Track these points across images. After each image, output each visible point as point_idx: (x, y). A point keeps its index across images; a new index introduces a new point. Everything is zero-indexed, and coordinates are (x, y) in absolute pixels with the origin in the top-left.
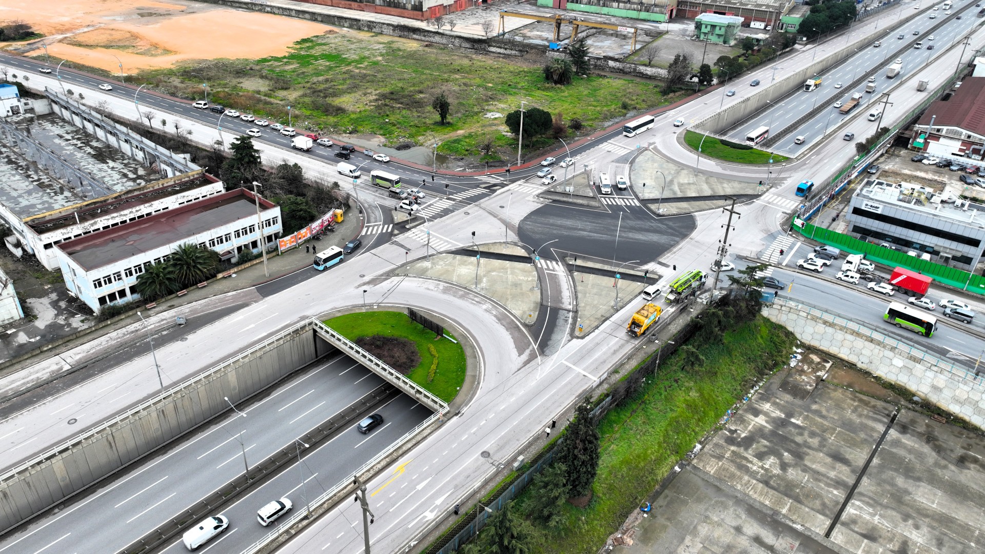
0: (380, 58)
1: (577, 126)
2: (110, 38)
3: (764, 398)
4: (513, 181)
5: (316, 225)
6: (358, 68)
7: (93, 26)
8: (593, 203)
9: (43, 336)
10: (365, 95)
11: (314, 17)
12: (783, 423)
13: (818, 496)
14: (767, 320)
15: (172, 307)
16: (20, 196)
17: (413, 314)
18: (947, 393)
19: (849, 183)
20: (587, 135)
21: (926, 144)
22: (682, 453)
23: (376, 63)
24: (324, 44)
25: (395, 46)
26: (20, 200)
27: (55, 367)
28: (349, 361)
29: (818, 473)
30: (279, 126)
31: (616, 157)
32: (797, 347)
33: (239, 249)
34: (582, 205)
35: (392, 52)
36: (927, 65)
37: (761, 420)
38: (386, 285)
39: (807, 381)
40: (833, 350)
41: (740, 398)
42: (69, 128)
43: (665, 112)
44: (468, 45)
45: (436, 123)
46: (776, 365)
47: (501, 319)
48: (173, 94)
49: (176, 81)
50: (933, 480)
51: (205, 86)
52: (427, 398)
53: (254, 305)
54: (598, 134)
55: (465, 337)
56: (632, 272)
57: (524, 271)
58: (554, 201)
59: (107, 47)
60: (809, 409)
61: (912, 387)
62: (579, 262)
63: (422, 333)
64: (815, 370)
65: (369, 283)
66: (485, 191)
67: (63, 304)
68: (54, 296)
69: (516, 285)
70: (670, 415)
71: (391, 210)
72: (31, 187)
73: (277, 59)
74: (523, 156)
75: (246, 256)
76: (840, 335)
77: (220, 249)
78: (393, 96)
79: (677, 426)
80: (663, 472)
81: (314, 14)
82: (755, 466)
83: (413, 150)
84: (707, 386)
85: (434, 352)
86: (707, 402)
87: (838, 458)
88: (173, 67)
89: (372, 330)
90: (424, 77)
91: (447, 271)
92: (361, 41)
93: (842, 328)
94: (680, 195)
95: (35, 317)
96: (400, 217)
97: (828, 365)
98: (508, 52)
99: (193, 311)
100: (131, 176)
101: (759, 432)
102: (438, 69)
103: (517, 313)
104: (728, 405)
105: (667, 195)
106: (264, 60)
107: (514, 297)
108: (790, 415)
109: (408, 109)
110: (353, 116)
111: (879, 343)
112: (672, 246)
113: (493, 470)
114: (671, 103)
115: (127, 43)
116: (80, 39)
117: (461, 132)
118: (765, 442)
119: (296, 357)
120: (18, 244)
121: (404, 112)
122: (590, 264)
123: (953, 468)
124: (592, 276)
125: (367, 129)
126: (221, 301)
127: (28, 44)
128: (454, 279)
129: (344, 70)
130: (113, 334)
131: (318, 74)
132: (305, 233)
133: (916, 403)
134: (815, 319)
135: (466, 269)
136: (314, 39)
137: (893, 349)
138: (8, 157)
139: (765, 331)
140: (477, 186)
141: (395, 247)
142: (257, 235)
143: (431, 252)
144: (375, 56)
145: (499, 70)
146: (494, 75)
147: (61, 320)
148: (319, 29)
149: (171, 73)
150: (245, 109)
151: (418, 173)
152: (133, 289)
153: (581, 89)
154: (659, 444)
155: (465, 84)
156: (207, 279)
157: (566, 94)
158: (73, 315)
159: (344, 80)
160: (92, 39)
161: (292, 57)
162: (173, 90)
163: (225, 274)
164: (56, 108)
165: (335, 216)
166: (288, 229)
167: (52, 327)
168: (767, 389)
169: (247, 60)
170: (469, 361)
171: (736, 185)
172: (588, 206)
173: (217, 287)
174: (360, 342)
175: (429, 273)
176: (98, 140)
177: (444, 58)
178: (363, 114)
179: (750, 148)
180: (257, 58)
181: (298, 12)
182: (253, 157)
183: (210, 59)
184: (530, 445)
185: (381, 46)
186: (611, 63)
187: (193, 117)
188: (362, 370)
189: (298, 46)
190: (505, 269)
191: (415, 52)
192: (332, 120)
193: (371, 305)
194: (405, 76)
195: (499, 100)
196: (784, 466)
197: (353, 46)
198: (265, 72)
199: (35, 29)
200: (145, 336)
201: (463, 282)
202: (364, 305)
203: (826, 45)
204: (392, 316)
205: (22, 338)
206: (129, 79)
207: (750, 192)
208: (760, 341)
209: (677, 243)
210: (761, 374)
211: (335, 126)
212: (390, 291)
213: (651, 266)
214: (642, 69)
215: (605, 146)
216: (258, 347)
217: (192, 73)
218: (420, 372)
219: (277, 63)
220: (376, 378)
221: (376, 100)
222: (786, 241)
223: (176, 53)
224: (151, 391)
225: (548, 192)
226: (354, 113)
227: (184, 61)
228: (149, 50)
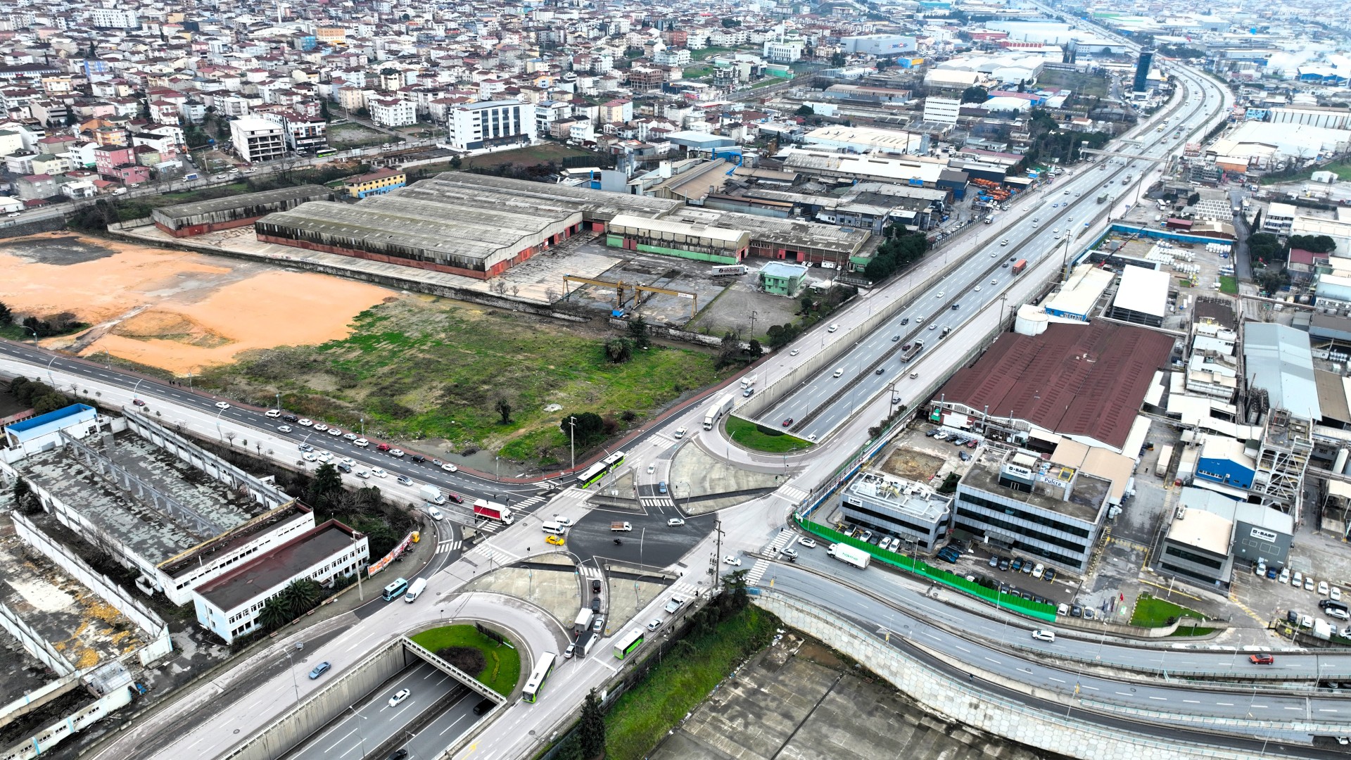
0: (443, 335)
1: (629, 417)
2: (162, 324)
3: (745, 673)
4: (566, 486)
5: (397, 550)
6: (423, 351)
7: (139, 307)
8: (634, 506)
9: (193, 666)
10: (431, 389)
11: (371, 279)
12: (754, 692)
13: (765, 744)
14: (759, 609)
15: (290, 634)
16: (129, 532)
17: (480, 627)
18: (874, 661)
19: (861, 466)
20: (638, 427)
21: (941, 416)
22: (676, 721)
23: (439, 343)
24: (385, 318)
25: (458, 315)
26: (131, 535)
27: (212, 691)
28: (430, 667)
29: (769, 728)
30: (352, 436)
31: (660, 452)
32: (781, 628)
33: (335, 576)
34: (623, 509)
35: (456, 325)
36: (981, 312)
37: (739, 692)
38: (458, 600)
39: (781, 657)
40: (806, 630)
41: (727, 675)
42: (148, 447)
43: (714, 392)
44: (532, 311)
45: (499, 422)
46: (760, 646)
47: (549, 624)
48: (243, 400)
49: (242, 382)
50: (848, 727)
51: (272, 389)
52: (492, 694)
53: (355, 627)
54: (649, 425)
55: (520, 643)
56: (656, 575)
57: (569, 579)
58: (601, 506)
59: (161, 337)
60: (776, 680)
61: (856, 657)
62: (614, 568)
63: (487, 642)
64: (789, 648)
65: (444, 600)
66: (541, 499)
67: (199, 636)
68: (190, 630)
69: (562, 593)
70: (669, 693)
71: (460, 526)
72: (136, 521)
73: (339, 344)
74: (577, 457)
75: (342, 583)
76: (808, 619)
77: (320, 578)
78: (457, 390)
79: (672, 701)
80: (660, 735)
81: (371, 275)
82: (726, 727)
83: (480, 454)
84: (700, 668)
85: (496, 657)
86: (700, 681)
87: (787, 716)
88: (234, 361)
89: (449, 642)
90: (487, 360)
91: (507, 584)
92: (422, 310)
93: (809, 614)
94: (709, 492)
95: (181, 650)
96: (468, 533)
97: (800, 643)
98: (572, 318)
99: (308, 636)
100: (223, 501)
101: (736, 701)
102: (502, 349)
103: (561, 619)
104: (718, 681)
105: (698, 493)
106: (326, 347)
107: (560, 604)
108: (761, 686)
109: (472, 406)
110: (421, 418)
111: (832, 625)
112: (693, 546)
113: (537, 743)
114: (722, 380)
115: (180, 331)
116: (131, 328)
117: (522, 431)
118: (738, 708)
119: (390, 667)
120: (147, 584)
121: (469, 409)
122: (623, 570)
123: (864, 716)
124: (623, 581)
125: (434, 433)
126: (328, 625)
127: (78, 338)
128: (513, 592)
129: (408, 356)
130: (249, 661)
131: (382, 363)
132: (389, 557)
133: (856, 669)
134: (790, 606)
135: (522, 581)
136: (374, 311)
137: (840, 629)
138: (103, 487)
139: (754, 618)
140: (535, 494)
141: (464, 563)
142: (349, 563)
143: (495, 566)
144: (438, 333)
145: (560, 345)
146: (556, 353)
147: (202, 651)
148: (378, 294)
149: (234, 371)
150: (317, 416)
151: (483, 482)
152: (256, 621)
153: (640, 367)
154: (658, 716)
155: (528, 368)
156: (314, 606)
157: (624, 374)
158: (211, 646)
159: (409, 369)
160: (142, 326)
161: (354, 339)
162: (243, 396)
163: (327, 601)
164: (133, 426)
165: (413, 537)
166: (376, 555)
167: (196, 657)
168: (750, 666)
169: (308, 347)
170: (523, 663)
171: (760, 477)
172: (629, 509)
173: (323, 613)
174: (440, 653)
175: (493, 588)
176: (181, 461)
177: (507, 331)
178: (431, 415)
179: (780, 434)
180: (319, 344)
181: (353, 272)
182: (336, 480)
183: (271, 347)
184: (563, 723)
185: (444, 316)
186: (672, 331)
187: (268, 428)
188: (442, 674)
189: (358, 324)
190: (554, 579)
191: (478, 323)
192: (401, 424)
193: (447, 620)
194: (470, 360)
195: (560, 388)
196: (746, 725)
197: (414, 319)
198: (329, 365)
199: (81, 317)
200: (275, 659)
201: (520, 594)
202: (441, 621)
203: (892, 287)
204: (463, 629)
205: (177, 669)
206: (195, 382)
207: (769, 484)
208: (749, 626)
209: (698, 542)
210: (747, 653)
211: (404, 432)
212: (462, 606)
213: (673, 568)
214: (701, 337)
215: (653, 439)
216: (363, 663)
217: (258, 369)
218: (486, 674)
219: (340, 351)
220: (452, 680)
221: (442, 396)
222: (789, 533)
223: (234, 341)
224: (289, 704)
225: (596, 497)
226: (421, 414)
227: (244, 353)
228: (205, 339)
